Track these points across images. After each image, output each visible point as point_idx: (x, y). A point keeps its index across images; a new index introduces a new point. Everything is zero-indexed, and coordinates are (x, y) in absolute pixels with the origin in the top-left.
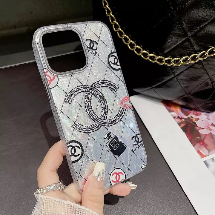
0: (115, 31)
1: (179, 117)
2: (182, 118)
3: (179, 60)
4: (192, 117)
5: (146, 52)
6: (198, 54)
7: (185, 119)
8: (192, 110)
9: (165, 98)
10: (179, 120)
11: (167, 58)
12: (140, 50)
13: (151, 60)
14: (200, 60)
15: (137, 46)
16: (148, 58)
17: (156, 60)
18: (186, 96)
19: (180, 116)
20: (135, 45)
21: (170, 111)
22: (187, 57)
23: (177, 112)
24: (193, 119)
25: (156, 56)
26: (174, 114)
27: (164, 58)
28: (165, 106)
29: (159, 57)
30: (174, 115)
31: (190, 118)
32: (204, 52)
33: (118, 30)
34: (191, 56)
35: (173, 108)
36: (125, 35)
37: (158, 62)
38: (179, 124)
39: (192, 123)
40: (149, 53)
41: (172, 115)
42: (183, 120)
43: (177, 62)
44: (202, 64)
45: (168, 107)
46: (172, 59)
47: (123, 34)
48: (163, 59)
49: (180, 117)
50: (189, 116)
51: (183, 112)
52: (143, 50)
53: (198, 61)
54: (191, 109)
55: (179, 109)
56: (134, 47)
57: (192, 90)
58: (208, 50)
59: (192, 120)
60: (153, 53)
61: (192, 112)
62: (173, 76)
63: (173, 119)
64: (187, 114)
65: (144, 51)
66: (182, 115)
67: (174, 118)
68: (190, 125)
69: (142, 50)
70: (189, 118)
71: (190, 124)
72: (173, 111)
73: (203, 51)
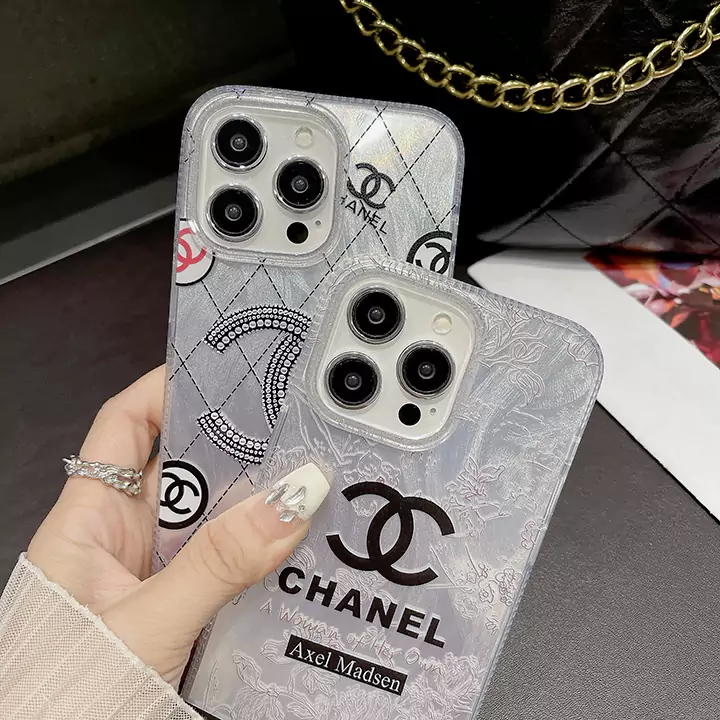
0: (368, 33)
1: (658, 296)
2: (670, 297)
3: (611, 79)
4: (706, 286)
5: (490, 79)
6: (676, 39)
7: (683, 296)
8: (702, 263)
9: (597, 240)
10: (660, 306)
11: (568, 83)
12: (468, 78)
13: (510, 106)
14: (687, 63)
15: (455, 68)
16: (500, 101)
17: (531, 100)
18: (668, 212)
19: (661, 291)
20: (447, 64)
21: (623, 283)
22: (640, 59)
23: (650, 281)
24: (712, 291)
25: (527, 87)
26: (640, 288)
27: (556, 86)
28: (602, 270)
29: (539, 84)
30: (639, 294)
31: (702, 290)
32: (696, 25)
33: (374, 28)
34: (651, 55)
35: (631, 272)
36: (406, 41)
37: (538, 108)
38: (666, 317)
39: (710, 304)
40: (499, 83)
41: (633, 295)
42: (678, 301)
43: (604, 87)
44: (700, 76)
45: (613, 273)
46: (585, 81)
47: (395, 37)
48: (553, 89)
49: (664, 294)
50: (696, 284)
51: (669, 275)
52: (478, 75)
53: (680, 65)
54: (697, 259)
55: (652, 271)
56: (445, 71)
57: (685, 185)
58: (708, 18)
59: (710, 294)
60: (514, 79)
61: (702, 268)
62: (603, 147)
63: (640, 305)
64: (686, 280)
65: (482, 78)
66: (669, 286)
67: (643, 300)
68: (706, 313)
69: (473, 75)
70: (696, 291)
71: (705, 309)
72: (634, 281)
73: (690, 25)
